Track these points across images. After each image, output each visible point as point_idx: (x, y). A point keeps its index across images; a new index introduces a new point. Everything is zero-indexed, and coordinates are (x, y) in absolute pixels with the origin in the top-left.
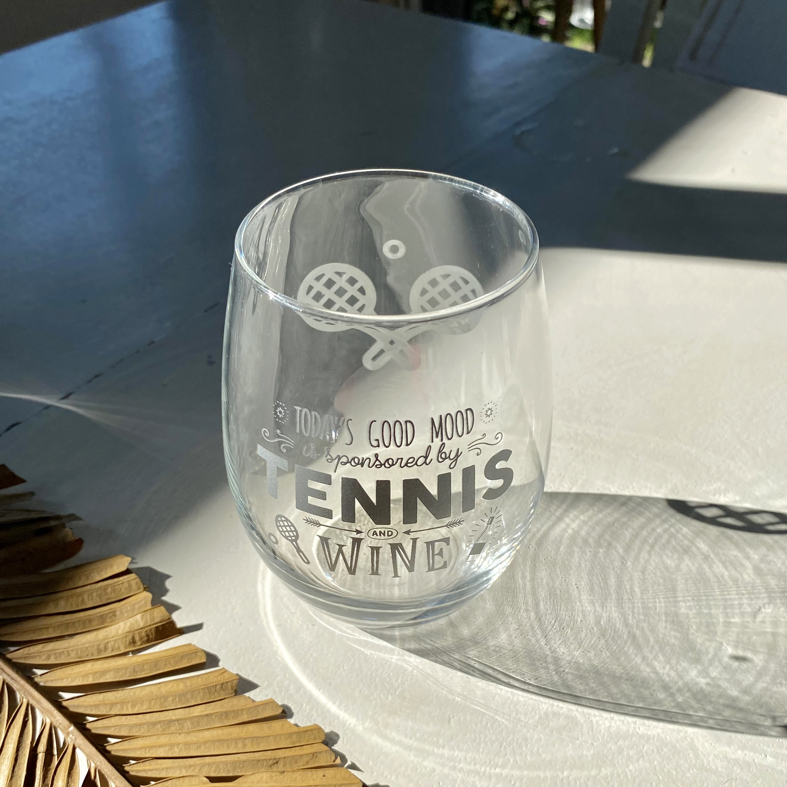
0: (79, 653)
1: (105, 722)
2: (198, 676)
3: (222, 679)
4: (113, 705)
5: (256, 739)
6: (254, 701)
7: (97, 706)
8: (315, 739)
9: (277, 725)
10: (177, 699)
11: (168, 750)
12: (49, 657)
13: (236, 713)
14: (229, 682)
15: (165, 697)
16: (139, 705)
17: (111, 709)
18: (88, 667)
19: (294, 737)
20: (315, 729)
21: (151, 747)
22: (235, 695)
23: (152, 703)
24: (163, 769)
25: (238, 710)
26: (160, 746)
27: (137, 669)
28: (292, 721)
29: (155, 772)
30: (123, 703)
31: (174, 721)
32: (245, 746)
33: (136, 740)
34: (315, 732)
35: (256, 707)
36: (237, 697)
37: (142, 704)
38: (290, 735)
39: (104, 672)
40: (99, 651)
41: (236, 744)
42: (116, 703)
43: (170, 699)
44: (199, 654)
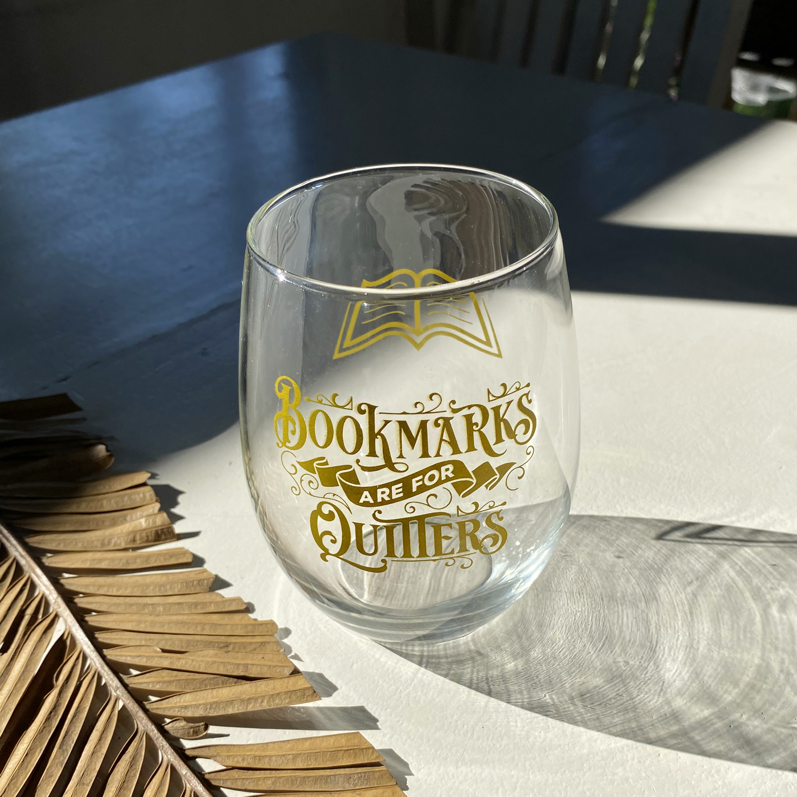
0: (85, 544)
1: (90, 599)
2: (181, 573)
3: (201, 576)
4: (100, 586)
5: (214, 625)
6: (223, 597)
7: (87, 586)
8: (267, 631)
9: (237, 617)
10: (157, 589)
11: (136, 626)
12: (59, 544)
13: (204, 604)
14: (206, 579)
15: (148, 586)
16: (123, 589)
17: (98, 590)
18: (90, 555)
19: (250, 627)
20: (270, 624)
21: (122, 622)
22: (209, 591)
23: (135, 590)
24: (126, 639)
25: (206, 603)
26: (129, 622)
27: (129, 561)
28: (252, 616)
29: (118, 641)
30: (110, 586)
31: (149, 605)
32: (203, 629)
33: (111, 615)
34: (269, 626)
35: (223, 602)
36: (210, 593)
37: (126, 589)
38: (246, 626)
39: (100, 561)
40: (103, 545)
41: (196, 627)
42: (104, 586)
43: (151, 588)
44: (187, 555)
